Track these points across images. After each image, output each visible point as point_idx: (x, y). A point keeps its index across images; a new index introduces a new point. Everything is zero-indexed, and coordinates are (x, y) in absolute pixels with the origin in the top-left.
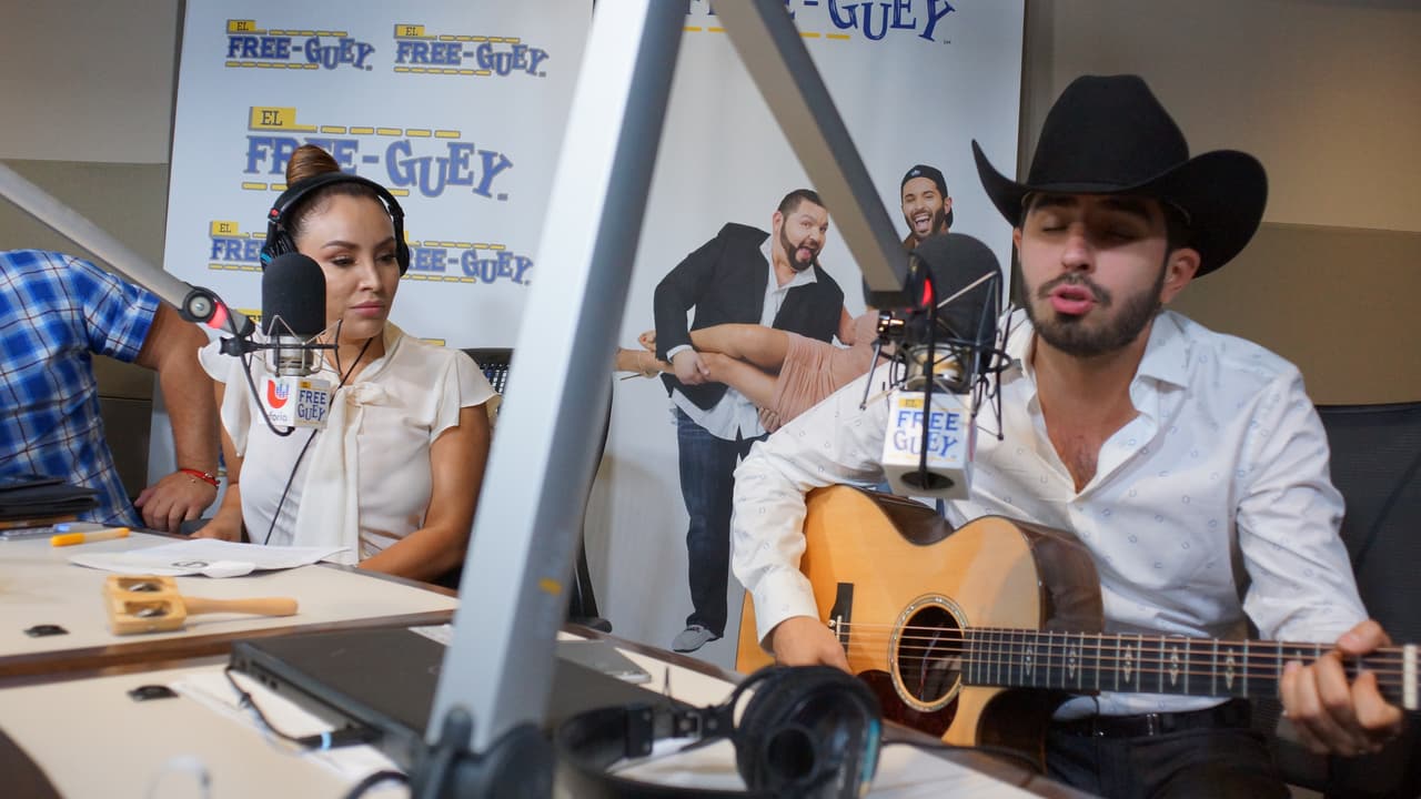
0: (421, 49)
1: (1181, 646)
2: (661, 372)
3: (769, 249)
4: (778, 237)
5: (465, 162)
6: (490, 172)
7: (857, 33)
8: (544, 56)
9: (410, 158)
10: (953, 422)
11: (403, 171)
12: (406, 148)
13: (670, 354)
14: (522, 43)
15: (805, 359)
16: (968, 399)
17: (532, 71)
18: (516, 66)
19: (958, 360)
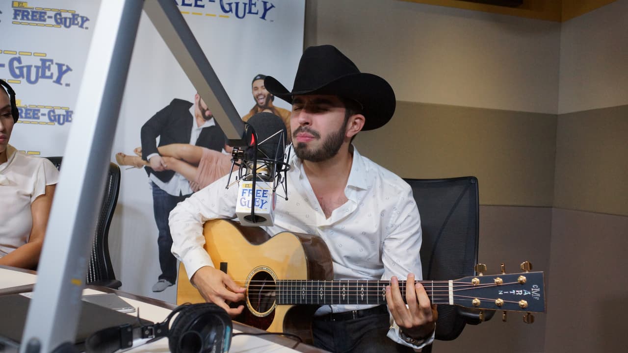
0: (26, 13)
1: (365, 284)
2: (144, 166)
3: (193, 110)
4: (197, 106)
5: (49, 68)
6: (61, 73)
7: (232, 15)
8: (87, 20)
9: (21, 65)
10: (266, 194)
11: (17, 72)
12: (19, 60)
13: (148, 158)
14: (76, 13)
15: (210, 159)
16: (271, 184)
17: (81, 26)
18: (74, 24)
19: (268, 167)
